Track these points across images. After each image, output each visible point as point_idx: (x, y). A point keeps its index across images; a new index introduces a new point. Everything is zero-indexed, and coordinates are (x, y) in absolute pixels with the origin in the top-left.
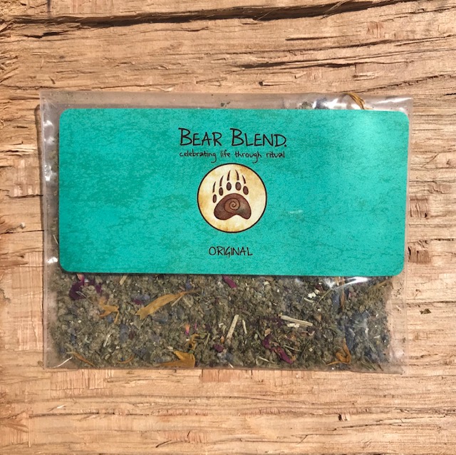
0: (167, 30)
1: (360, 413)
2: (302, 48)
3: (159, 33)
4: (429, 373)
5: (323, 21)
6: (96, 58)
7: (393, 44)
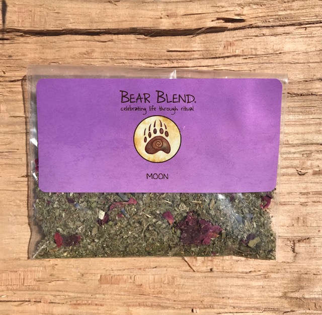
0: (84, 40)
1: (206, 308)
2: (178, 58)
3: (79, 42)
4: (254, 283)
5: (193, 39)
6: (34, 58)
7: (241, 58)
